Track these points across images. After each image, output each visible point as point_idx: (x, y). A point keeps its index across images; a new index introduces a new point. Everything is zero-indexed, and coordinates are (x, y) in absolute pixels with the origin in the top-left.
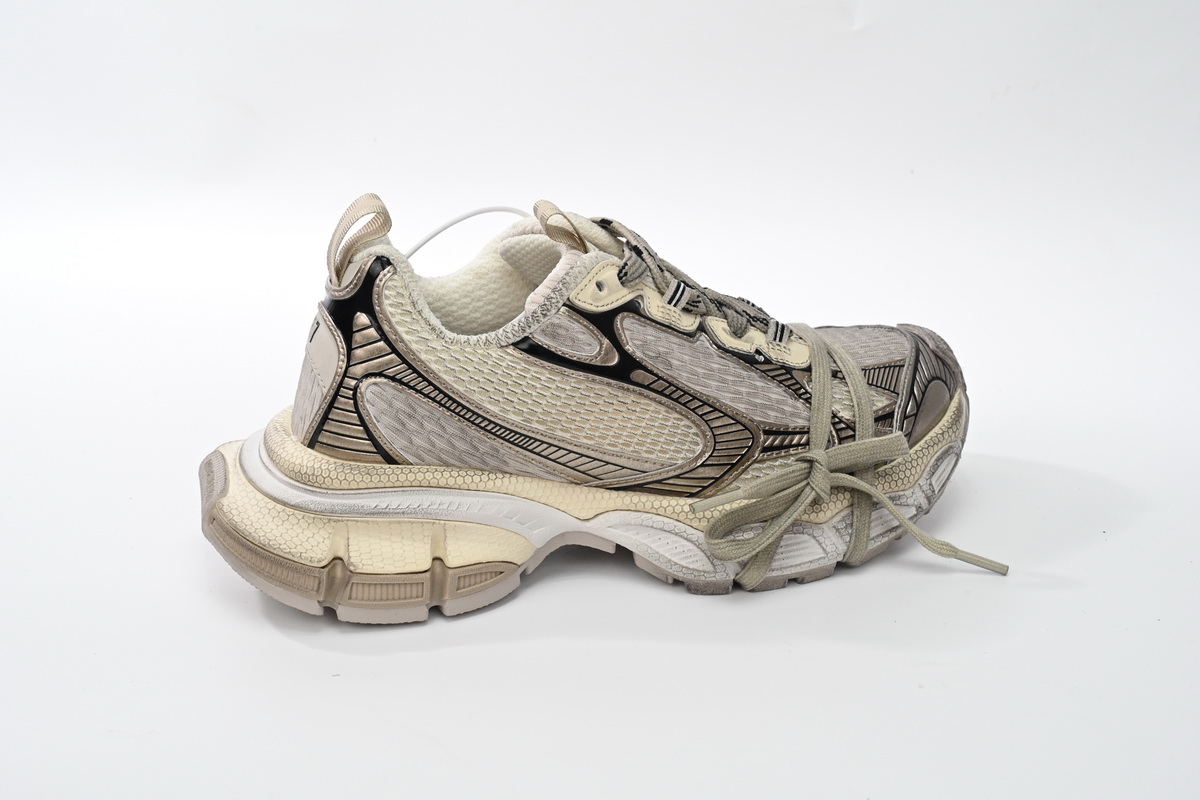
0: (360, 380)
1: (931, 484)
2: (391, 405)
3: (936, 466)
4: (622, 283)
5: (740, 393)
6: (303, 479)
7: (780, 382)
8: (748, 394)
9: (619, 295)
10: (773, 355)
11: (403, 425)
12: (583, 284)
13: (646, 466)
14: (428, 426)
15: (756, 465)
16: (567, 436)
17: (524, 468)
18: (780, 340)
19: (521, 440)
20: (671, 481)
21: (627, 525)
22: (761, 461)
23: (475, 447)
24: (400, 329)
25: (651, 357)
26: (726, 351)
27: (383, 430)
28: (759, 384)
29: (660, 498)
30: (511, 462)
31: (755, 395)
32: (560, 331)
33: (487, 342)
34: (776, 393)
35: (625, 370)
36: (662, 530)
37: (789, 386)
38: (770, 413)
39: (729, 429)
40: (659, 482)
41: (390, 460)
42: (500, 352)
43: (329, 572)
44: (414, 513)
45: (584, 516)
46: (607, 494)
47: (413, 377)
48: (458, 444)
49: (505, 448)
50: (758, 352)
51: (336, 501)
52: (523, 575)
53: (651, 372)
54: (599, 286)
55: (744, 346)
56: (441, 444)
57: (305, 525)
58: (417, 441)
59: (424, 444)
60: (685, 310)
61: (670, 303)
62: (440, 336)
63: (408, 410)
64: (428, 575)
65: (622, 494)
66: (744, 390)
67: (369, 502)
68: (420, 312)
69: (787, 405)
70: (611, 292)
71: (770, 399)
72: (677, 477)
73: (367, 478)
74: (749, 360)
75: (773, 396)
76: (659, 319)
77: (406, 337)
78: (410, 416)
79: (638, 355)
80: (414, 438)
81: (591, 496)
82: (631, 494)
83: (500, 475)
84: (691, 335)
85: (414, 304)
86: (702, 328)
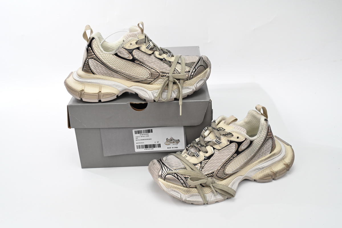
0: (89, 59)
1: (197, 85)
2: (94, 64)
3: (198, 82)
4: (136, 44)
5: (158, 66)
6: (80, 76)
7: (167, 64)
8: (160, 66)
9: (135, 46)
10: (167, 59)
11: (95, 67)
12: (127, 44)
13: (139, 78)
14: (100, 68)
15: (160, 79)
16: (124, 71)
17: (117, 77)
18: (169, 56)
19: (116, 72)
20: (144, 81)
21: (136, 88)
22: (161, 78)
23: (108, 72)
24: (95, 50)
25: (139, 58)
26: (157, 58)
27: (92, 68)
28: (162, 64)
29: (142, 84)
30: (115, 76)
31: (161, 66)
32: (121, 52)
33: (110, 54)
34: (166, 66)
35: (134, 60)
36: (141, 90)
37: (169, 65)
38: (164, 69)
39: (154, 72)
40: (142, 81)
41: (94, 74)
42: (112, 55)
43: (81, 92)
44: (96, 83)
45: (128, 86)
46: (133, 82)
47: (97, 59)
48: (105, 71)
49: (113, 73)
50: (164, 58)
51: (83, 80)
52: (117, 96)
53: (139, 61)
54: (131, 44)
55: (161, 57)
56: (102, 71)
57: (78, 84)
58: (98, 71)
59: (99, 71)
60: (150, 49)
61: (146, 48)
62: (102, 52)
63: (96, 65)
64: (97, 94)
65: (136, 83)
66: (159, 65)
67: (89, 81)
68: (99, 48)
69: (168, 68)
70: (133, 46)
71: (164, 67)
72: (145, 80)
73: (89, 76)
74: (161, 60)
75: (165, 66)
76: (143, 51)
77: (96, 52)
78: (97, 66)
79: (137, 57)
80: (97, 70)
81: (130, 83)
82: (137, 83)
83: (113, 78)
84: (150, 55)
85: (98, 46)
86: (153, 53)
